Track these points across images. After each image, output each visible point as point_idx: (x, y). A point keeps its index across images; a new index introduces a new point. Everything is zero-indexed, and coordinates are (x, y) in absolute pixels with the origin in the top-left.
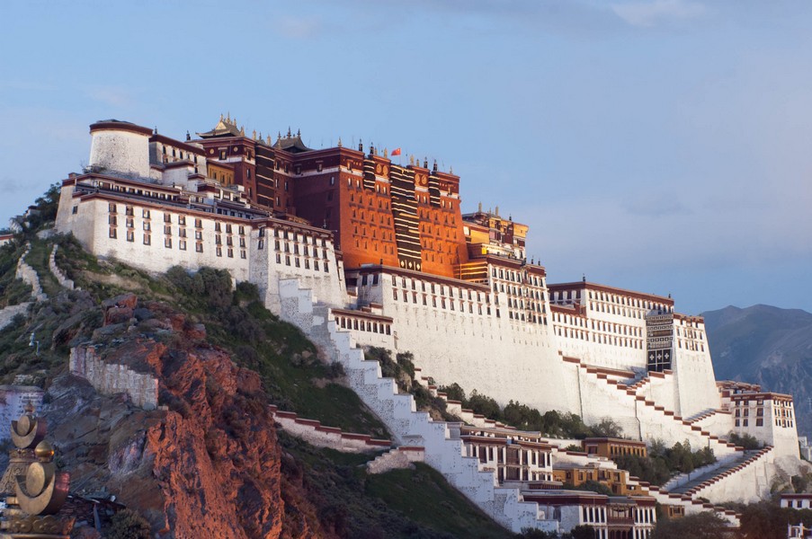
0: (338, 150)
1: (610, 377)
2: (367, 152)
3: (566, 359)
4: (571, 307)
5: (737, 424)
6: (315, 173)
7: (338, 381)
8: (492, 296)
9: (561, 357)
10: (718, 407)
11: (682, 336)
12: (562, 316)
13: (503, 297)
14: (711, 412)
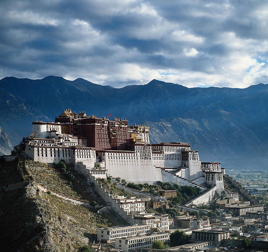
1: (166, 170)
4: (159, 151)
5: (207, 180)
6: (89, 124)
8: (135, 154)
9: (155, 167)
11: (191, 157)
12: (157, 154)
13: (139, 154)
14: (199, 177)
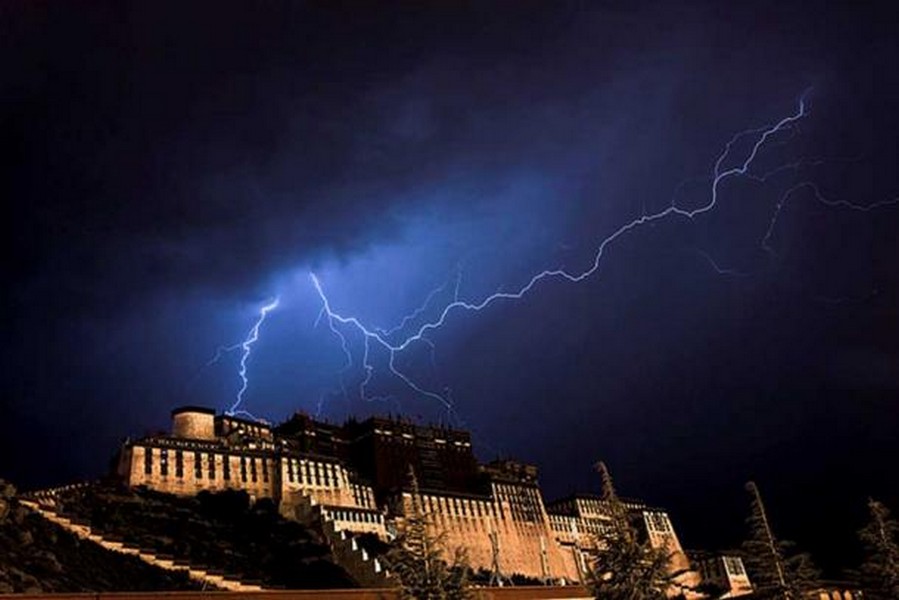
0: (373, 419)
2: (395, 420)
3: (563, 544)
5: (704, 578)
7: (326, 557)
8: (496, 505)
9: (558, 544)
10: (687, 567)
11: (651, 522)
12: (557, 517)
13: (505, 504)
14: (682, 572)
